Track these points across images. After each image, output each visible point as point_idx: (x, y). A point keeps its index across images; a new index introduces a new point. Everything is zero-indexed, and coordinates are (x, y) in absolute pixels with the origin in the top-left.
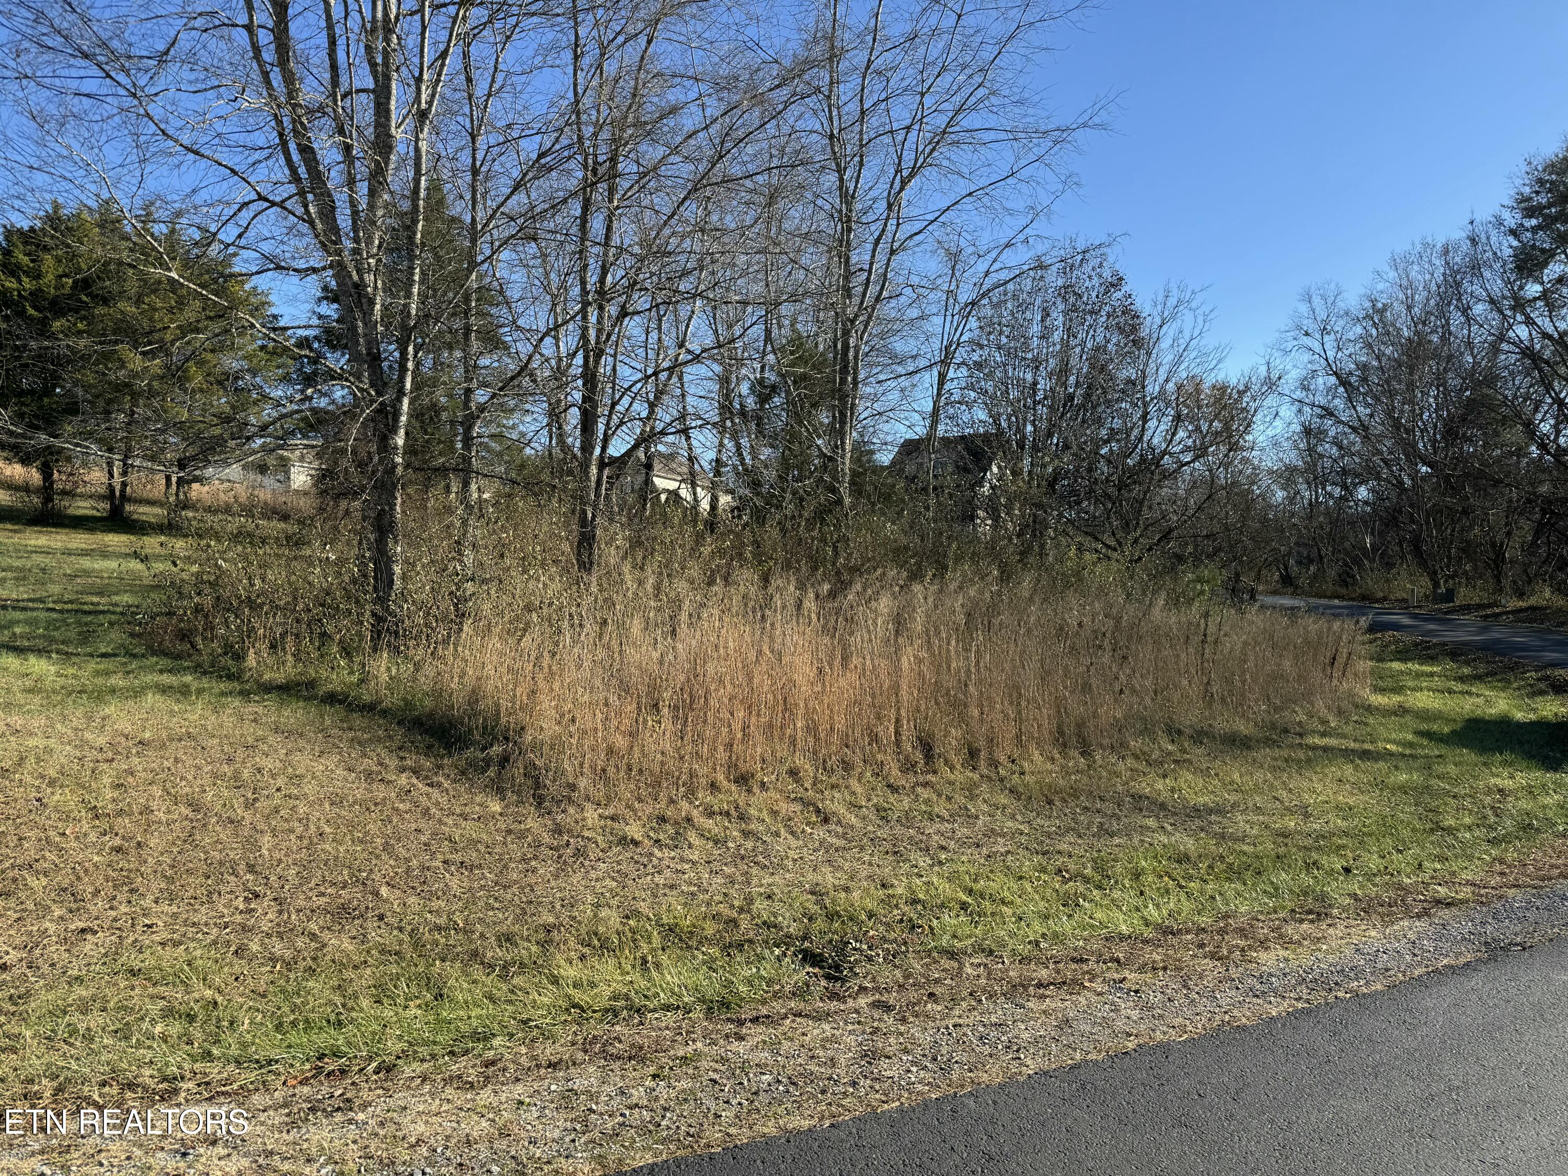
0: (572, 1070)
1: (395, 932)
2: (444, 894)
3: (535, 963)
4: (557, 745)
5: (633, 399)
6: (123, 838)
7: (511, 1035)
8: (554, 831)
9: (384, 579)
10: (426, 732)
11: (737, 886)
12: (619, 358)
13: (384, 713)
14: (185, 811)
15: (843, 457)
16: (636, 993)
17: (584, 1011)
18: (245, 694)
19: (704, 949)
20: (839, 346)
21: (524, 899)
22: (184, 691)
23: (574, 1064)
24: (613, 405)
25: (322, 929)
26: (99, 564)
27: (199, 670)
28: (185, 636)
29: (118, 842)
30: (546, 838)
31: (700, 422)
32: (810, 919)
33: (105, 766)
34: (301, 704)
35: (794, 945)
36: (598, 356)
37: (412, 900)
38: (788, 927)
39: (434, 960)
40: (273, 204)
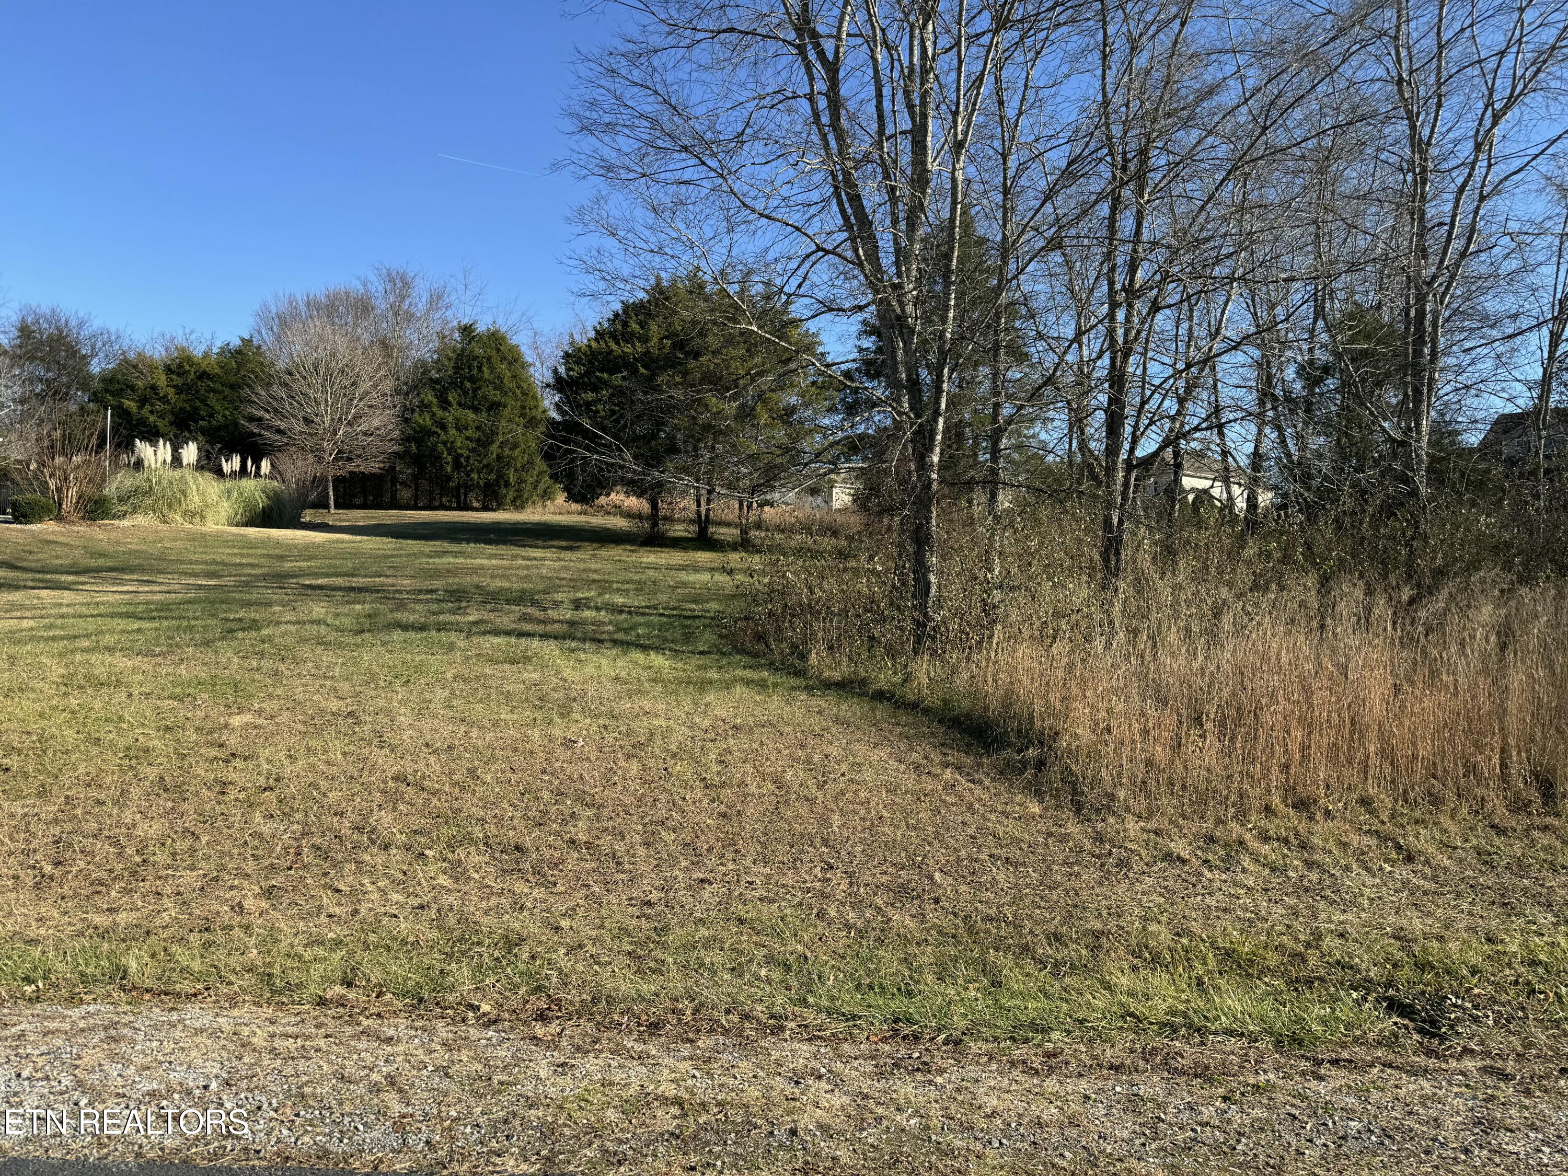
0: (1135, 1076)
1: (950, 917)
2: (993, 886)
3: (1085, 966)
4: (1095, 755)
5: (1165, 396)
6: (727, 806)
7: (1069, 1033)
8: (1095, 839)
9: (923, 588)
10: (964, 730)
11: (1301, 919)
12: (1150, 354)
13: (926, 711)
14: (772, 787)
15: (1418, 441)
16: (1195, 1012)
17: (1140, 1022)
18: (809, 689)
19: (1266, 979)
20: (1413, 313)
21: (1070, 902)
22: (762, 685)
23: (1137, 1071)
24: (1143, 403)
25: (886, 903)
26: (692, 577)
27: (773, 667)
28: (761, 637)
29: (723, 808)
30: (1088, 845)
31: (1240, 415)
32: (1395, 966)
33: (710, 744)
34: (855, 700)
35: (1376, 991)
36: (1126, 356)
37: (963, 888)
38: (1368, 970)
39: (988, 948)
40: (827, 252)
